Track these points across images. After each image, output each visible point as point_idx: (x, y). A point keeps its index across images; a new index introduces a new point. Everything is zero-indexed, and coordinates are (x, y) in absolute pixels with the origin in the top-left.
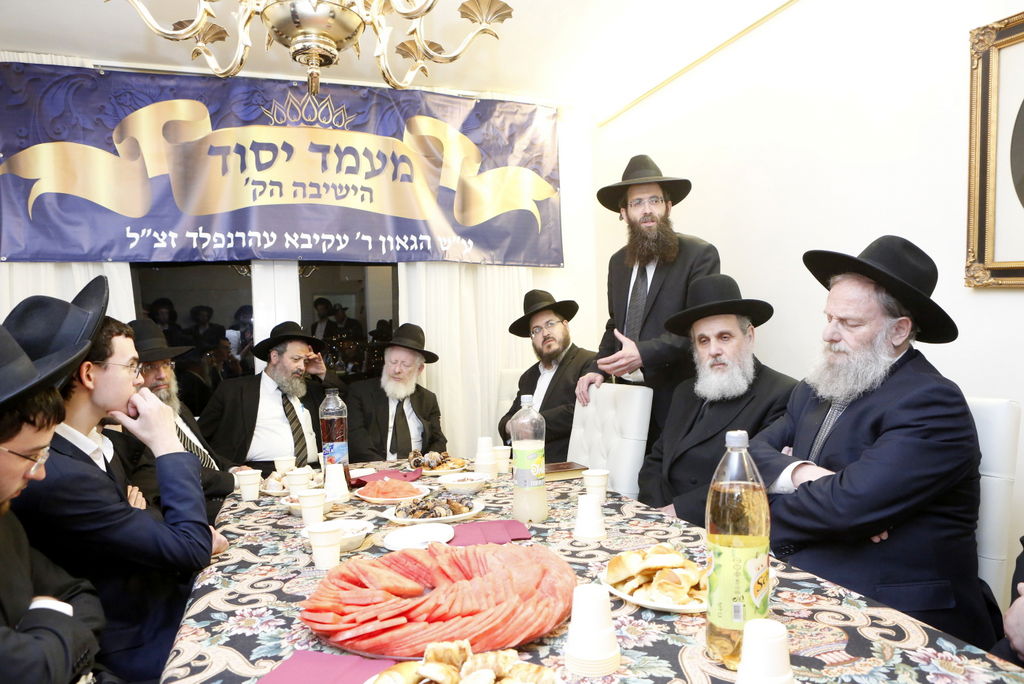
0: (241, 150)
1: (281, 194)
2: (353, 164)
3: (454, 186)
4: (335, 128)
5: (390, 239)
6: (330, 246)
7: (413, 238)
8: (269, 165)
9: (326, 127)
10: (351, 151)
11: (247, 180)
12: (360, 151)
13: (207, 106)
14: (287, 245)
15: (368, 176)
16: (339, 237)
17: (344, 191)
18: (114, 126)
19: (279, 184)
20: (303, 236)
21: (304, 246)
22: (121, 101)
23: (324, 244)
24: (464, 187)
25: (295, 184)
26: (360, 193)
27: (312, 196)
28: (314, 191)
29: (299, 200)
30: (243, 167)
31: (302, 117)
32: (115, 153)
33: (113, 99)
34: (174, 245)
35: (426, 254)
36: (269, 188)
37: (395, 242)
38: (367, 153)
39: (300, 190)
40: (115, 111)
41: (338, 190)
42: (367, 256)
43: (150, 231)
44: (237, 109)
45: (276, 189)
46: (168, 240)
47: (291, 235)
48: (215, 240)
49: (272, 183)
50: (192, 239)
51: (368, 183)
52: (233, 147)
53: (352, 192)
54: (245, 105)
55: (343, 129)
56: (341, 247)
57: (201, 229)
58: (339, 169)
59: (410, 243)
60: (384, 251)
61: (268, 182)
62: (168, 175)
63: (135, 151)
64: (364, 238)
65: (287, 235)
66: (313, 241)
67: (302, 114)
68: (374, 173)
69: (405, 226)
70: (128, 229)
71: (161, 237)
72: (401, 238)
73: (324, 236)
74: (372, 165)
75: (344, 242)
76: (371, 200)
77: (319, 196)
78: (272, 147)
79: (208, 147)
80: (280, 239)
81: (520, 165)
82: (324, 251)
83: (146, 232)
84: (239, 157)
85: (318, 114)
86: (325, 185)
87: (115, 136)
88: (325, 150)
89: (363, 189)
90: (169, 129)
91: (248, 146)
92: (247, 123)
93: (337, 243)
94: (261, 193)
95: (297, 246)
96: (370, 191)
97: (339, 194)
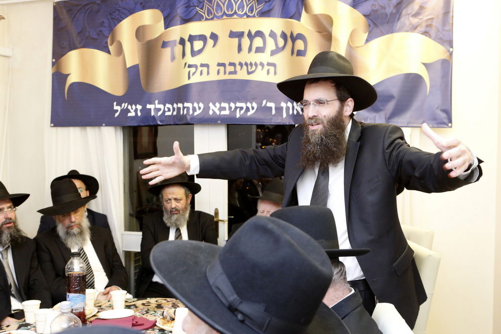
0: (182, 42)
1: (208, 73)
2: (261, 45)
4: (248, 16)
5: (290, 104)
6: (242, 112)
8: (200, 51)
9: (241, 16)
10: (259, 34)
11: (185, 64)
12: (267, 33)
13: (162, 12)
14: (211, 113)
15: (273, 53)
16: (249, 105)
17: (254, 68)
18: (109, 34)
19: (207, 66)
20: (223, 105)
21: (223, 113)
22: (113, 17)
23: (238, 110)
25: (219, 65)
26: (266, 68)
27: (230, 73)
28: (232, 69)
29: (222, 77)
30: (184, 55)
31: (224, 12)
32: (109, 52)
33: (109, 17)
34: (139, 114)
36: (200, 69)
37: (293, 108)
38: (272, 35)
39: (222, 68)
40: (110, 23)
41: (249, 67)
42: (271, 119)
43: (126, 104)
44: (180, 10)
45: (205, 69)
46: (136, 111)
47: (214, 104)
48: (166, 110)
49: (202, 65)
50: (150, 109)
51: (272, 60)
52: (178, 40)
53: (260, 67)
54: (186, 7)
55: (254, 16)
56: (251, 112)
57: (157, 102)
58: (250, 50)
60: (285, 115)
61: (199, 65)
62: (138, 65)
63: (120, 51)
64: (269, 104)
65: (211, 105)
66: (230, 108)
67: (225, 8)
68: (278, 50)
70: (115, 103)
71: (132, 109)
73: (239, 105)
74: (276, 44)
75: (253, 108)
77: (235, 72)
78: (203, 38)
79: (162, 42)
80: (207, 108)
81: (407, 31)
82: (238, 116)
83: (124, 105)
84: (181, 47)
85: (235, 7)
86: (241, 64)
87: (109, 41)
88: (240, 35)
89: (269, 64)
90: (140, 32)
91: (186, 38)
92: (186, 21)
93: (248, 109)
94: (194, 74)
95: (218, 113)
96: (274, 65)
97: (250, 71)
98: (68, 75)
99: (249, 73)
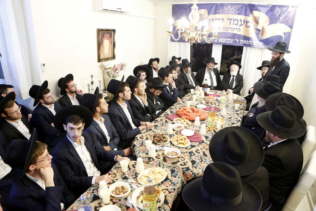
1: (220, 30)
2: (237, 23)
3: (260, 29)
4: (234, 14)
5: (243, 41)
6: (229, 41)
7: (248, 41)
9: (232, 14)
10: (237, 20)
12: (239, 20)
13: (207, 10)
14: (220, 41)
15: (240, 26)
16: (231, 40)
17: (234, 29)
20: (223, 39)
21: (223, 41)
23: (227, 41)
24: (263, 29)
25: (223, 28)
26: (237, 30)
27: (227, 30)
28: (227, 29)
29: (224, 31)
31: (227, 12)
35: (250, 46)
36: (218, 28)
38: (241, 20)
39: (224, 29)
42: (237, 45)
44: (213, 10)
52: (212, 19)
54: (215, 10)
55: (236, 14)
56: (231, 42)
58: (233, 24)
59: (247, 42)
60: (241, 43)
64: (237, 40)
65: (220, 39)
66: (225, 40)
68: (241, 25)
69: (247, 38)
72: (245, 41)
73: (228, 39)
74: (241, 23)
75: (232, 41)
76: (240, 31)
77: (228, 30)
78: (219, 19)
80: (219, 40)
81: (280, 23)
82: (227, 43)
84: (212, 21)
85: (230, 11)
86: (230, 28)
88: (231, 19)
90: (201, 16)
91: (214, 19)
92: (215, 13)
93: (230, 41)
95: (222, 41)
96: (240, 29)
97: (233, 30)
98: (177, 27)
99: (232, 31)
